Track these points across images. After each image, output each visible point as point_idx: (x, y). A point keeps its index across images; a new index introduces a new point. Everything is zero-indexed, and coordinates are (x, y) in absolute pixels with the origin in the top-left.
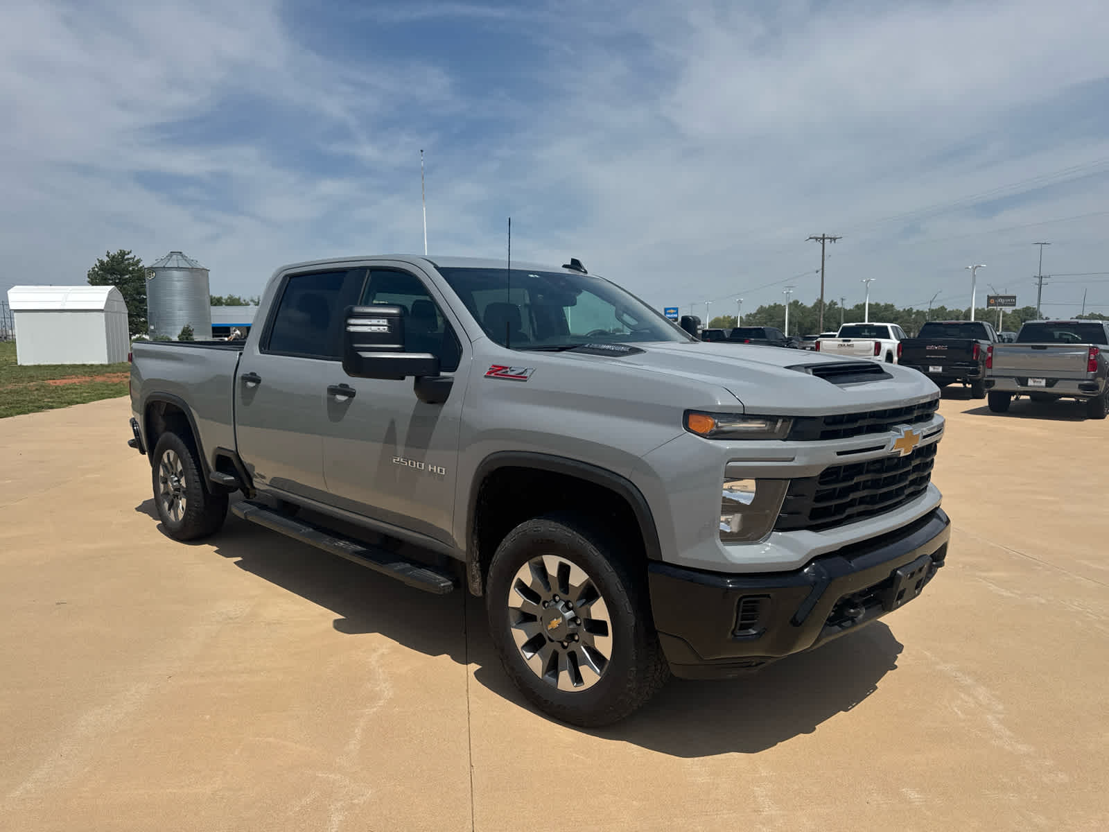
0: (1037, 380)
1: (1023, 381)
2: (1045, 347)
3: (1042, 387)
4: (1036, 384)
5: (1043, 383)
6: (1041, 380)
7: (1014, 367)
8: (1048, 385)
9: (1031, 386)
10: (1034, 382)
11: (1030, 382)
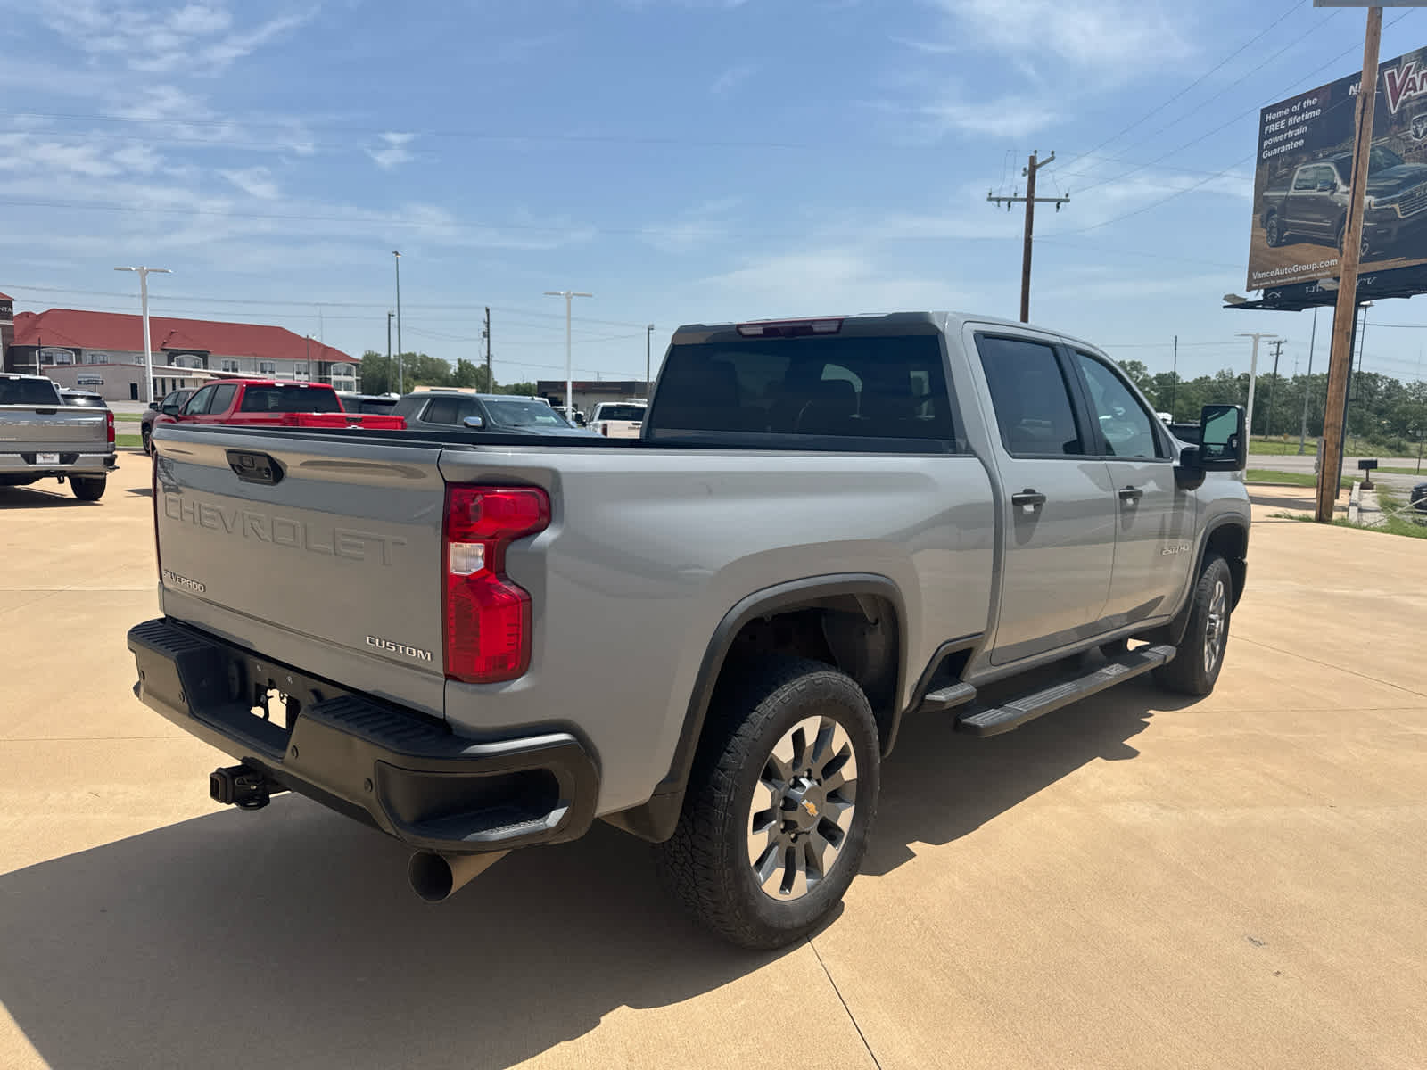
0: (48, 455)
1: (30, 457)
2: (53, 412)
3: (56, 464)
4: (47, 461)
5: (56, 458)
6: (52, 455)
7: (14, 439)
8: (62, 461)
9: (41, 464)
10: (44, 458)
11: (39, 459)
